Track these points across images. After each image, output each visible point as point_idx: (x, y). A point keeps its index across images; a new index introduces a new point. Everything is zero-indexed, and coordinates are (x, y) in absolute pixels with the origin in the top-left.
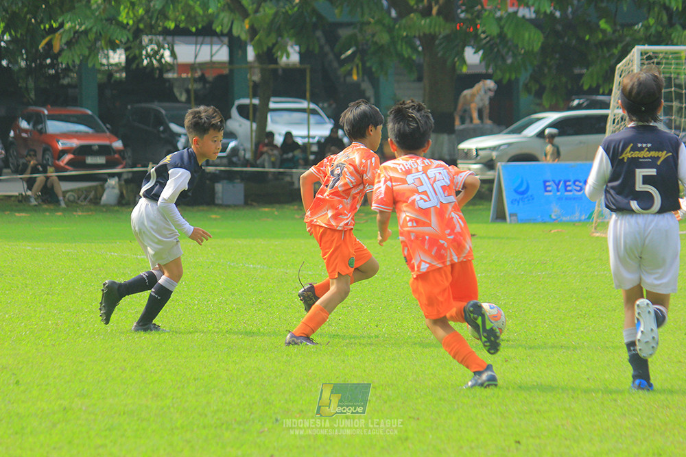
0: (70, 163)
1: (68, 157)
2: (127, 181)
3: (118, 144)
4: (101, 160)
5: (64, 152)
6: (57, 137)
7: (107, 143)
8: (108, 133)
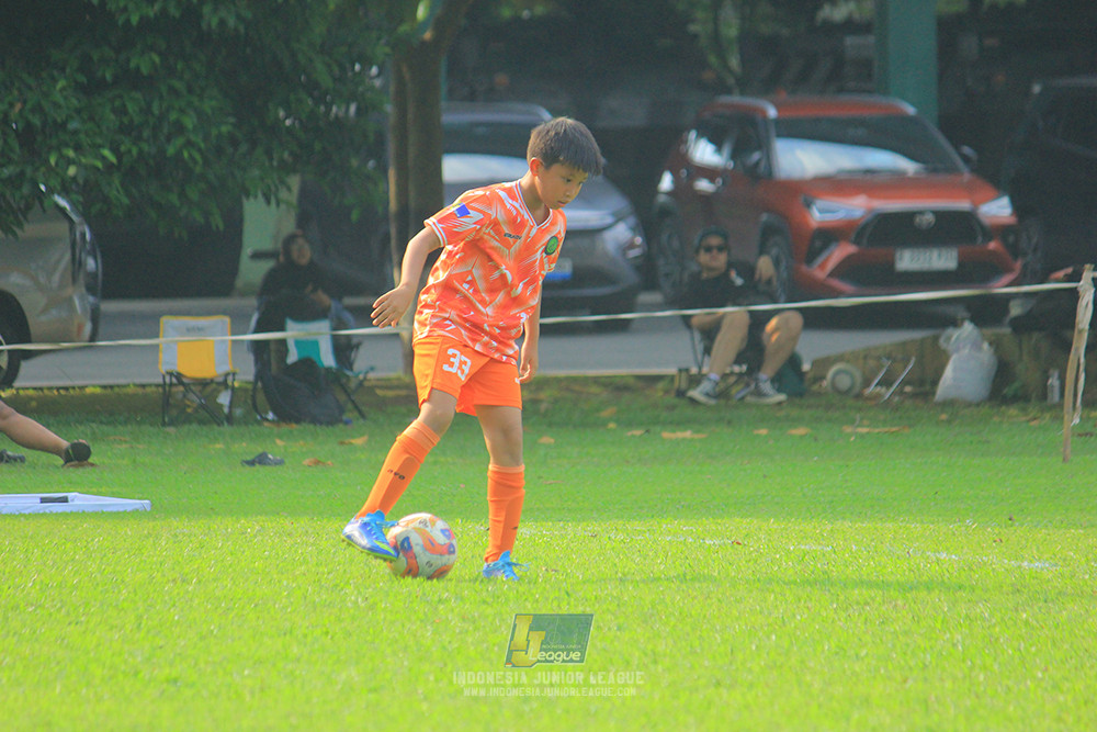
0: (846, 270)
1: (838, 253)
2: (1020, 326)
3: (999, 209)
4: (943, 259)
5: (828, 236)
6: (804, 189)
7: (963, 205)
8: (967, 176)
